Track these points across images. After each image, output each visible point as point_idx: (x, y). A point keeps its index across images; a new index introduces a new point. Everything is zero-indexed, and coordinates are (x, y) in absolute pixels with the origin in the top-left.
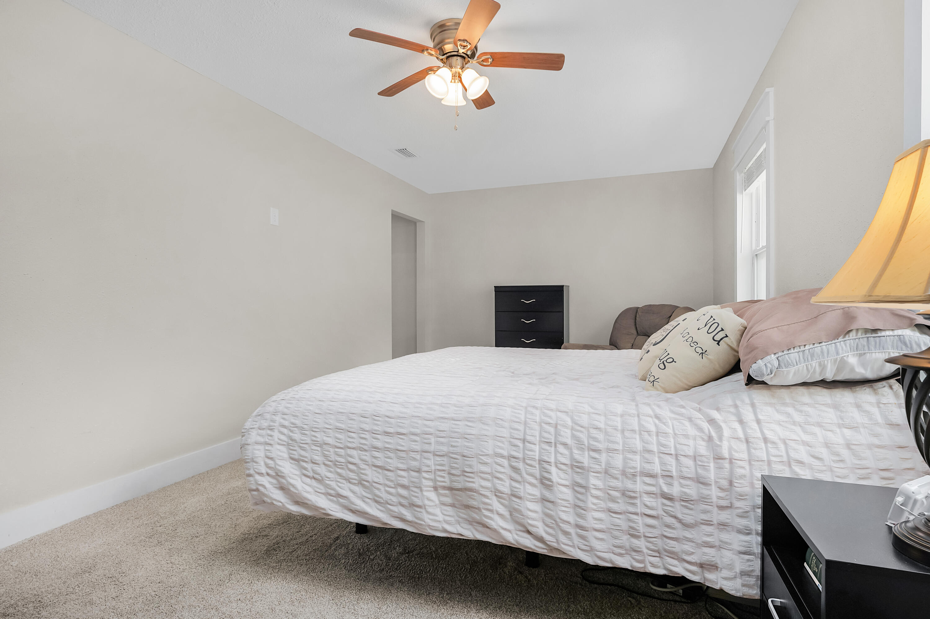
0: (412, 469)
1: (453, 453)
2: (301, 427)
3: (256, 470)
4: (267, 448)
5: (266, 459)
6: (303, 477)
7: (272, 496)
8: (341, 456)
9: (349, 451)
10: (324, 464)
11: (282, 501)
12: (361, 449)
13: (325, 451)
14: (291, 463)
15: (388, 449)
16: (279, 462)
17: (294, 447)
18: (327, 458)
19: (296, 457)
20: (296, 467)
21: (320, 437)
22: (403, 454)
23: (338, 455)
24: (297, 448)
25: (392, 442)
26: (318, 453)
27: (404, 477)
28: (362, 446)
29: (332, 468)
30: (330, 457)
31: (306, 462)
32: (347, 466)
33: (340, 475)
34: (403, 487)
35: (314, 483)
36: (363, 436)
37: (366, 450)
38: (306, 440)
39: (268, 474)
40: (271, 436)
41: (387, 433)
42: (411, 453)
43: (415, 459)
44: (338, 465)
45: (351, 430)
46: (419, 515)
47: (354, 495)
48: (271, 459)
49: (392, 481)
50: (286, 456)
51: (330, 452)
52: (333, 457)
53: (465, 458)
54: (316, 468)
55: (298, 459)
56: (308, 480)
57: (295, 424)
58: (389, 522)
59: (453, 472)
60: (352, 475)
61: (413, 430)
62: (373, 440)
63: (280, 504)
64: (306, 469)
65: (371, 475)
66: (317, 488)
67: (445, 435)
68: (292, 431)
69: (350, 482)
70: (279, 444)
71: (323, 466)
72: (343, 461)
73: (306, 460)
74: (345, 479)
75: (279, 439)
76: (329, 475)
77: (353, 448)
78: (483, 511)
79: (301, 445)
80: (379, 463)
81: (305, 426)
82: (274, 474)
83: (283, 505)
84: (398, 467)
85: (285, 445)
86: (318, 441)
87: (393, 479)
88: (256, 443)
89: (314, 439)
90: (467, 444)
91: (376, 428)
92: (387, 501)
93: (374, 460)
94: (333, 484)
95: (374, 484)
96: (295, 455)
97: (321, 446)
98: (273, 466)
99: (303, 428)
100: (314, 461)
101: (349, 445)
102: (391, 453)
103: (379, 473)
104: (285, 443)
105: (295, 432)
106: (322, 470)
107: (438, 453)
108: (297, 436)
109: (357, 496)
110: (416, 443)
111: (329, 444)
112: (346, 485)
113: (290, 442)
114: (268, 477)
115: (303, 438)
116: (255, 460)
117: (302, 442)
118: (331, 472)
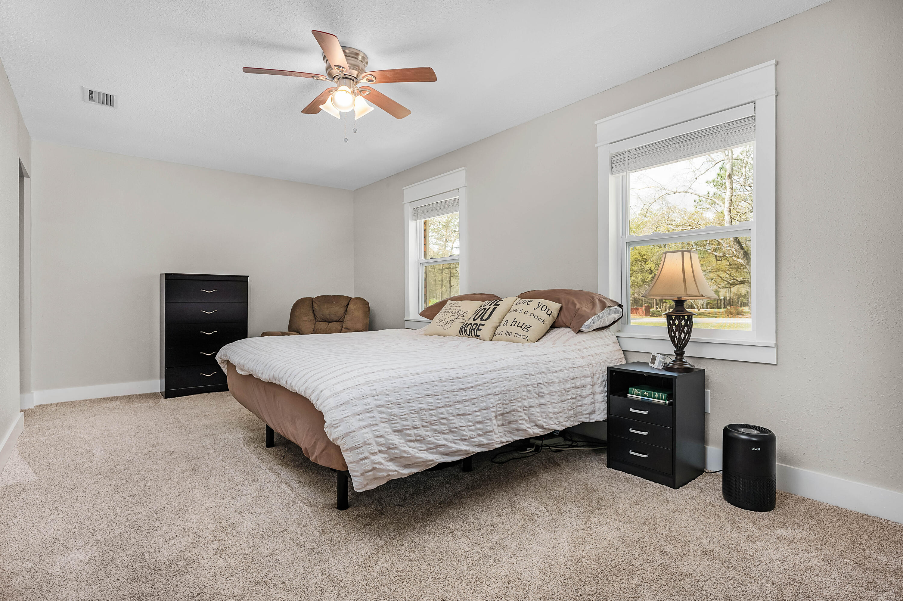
0: (483, 408)
1: (504, 391)
2: (397, 402)
3: (371, 451)
4: (374, 429)
5: (375, 438)
6: (408, 443)
7: (389, 469)
8: (434, 415)
9: (440, 410)
10: (423, 426)
11: (397, 469)
12: (447, 406)
13: (422, 415)
14: (395, 435)
15: (465, 400)
16: (387, 437)
17: (396, 420)
18: (424, 420)
19: (400, 428)
20: (400, 437)
21: (417, 406)
22: (475, 401)
23: (431, 416)
24: (399, 421)
25: (467, 394)
26: (417, 419)
27: (478, 416)
28: (447, 403)
29: (428, 428)
30: (426, 419)
31: (409, 429)
32: (440, 422)
33: (435, 430)
34: (479, 422)
35: (417, 444)
36: (446, 396)
37: (451, 406)
38: (404, 412)
39: (380, 451)
40: (372, 417)
41: (462, 390)
42: (480, 398)
43: (483, 402)
44: (434, 423)
45: (437, 394)
46: (491, 437)
47: (447, 442)
48: (381, 437)
49: (471, 421)
50: (390, 430)
51: (426, 415)
52: (429, 419)
53: (511, 392)
54: (417, 431)
55: (402, 429)
56: (412, 444)
57: (390, 401)
58: (474, 451)
59: (505, 402)
60: (444, 428)
61: (477, 383)
62: (454, 397)
63: (396, 472)
64: (409, 435)
65: (458, 422)
66: (420, 447)
67: (496, 381)
68: (389, 408)
69: (443, 434)
70: (382, 422)
71: (422, 429)
72: (437, 419)
73: (409, 427)
74: (439, 433)
75: (381, 418)
76: (428, 433)
77: (442, 407)
78: (519, 421)
79: (402, 417)
80: (461, 412)
81: (400, 401)
82: (386, 449)
83: (398, 472)
84: (474, 410)
85: (386, 422)
86: (415, 410)
87: (472, 420)
88: (361, 428)
89: (411, 408)
90: (510, 383)
91: (453, 388)
92: (470, 437)
93: (457, 411)
94: (432, 439)
95: (461, 428)
96: (398, 427)
97: (418, 413)
98: (384, 442)
99: (399, 403)
100: (416, 426)
101: (439, 405)
102: (468, 402)
103: (461, 419)
104: (387, 420)
105: (393, 408)
106: (422, 432)
107: (496, 393)
108: (396, 411)
109: (449, 442)
110: (482, 391)
111: (424, 409)
112: (442, 436)
113: (391, 417)
114: (380, 454)
115: (402, 411)
116: (368, 442)
117: (402, 414)
118: (428, 431)
